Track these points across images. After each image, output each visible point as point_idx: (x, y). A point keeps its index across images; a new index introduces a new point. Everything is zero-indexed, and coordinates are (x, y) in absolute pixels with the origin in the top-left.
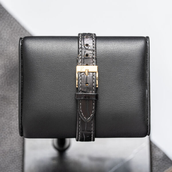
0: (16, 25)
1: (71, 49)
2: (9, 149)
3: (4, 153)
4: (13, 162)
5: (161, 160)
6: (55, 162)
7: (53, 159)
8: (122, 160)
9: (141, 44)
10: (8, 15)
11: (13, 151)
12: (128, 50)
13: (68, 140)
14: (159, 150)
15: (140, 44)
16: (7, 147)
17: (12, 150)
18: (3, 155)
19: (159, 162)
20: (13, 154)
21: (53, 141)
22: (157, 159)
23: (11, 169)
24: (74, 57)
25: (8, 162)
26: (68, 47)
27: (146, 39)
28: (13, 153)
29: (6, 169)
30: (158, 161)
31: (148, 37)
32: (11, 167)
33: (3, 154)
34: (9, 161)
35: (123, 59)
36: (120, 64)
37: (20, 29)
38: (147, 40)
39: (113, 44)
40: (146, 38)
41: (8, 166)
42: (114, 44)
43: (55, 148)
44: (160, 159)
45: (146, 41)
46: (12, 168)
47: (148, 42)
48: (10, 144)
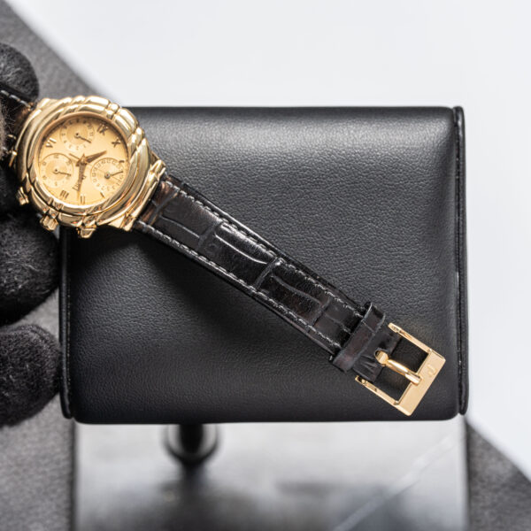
0: (56, 68)
1: (222, 147)
2: (33, 453)
3: (19, 465)
4: (46, 493)
5: (507, 489)
6: (171, 498)
7: (167, 488)
8: (379, 491)
9: (438, 130)
10: (31, 38)
11: (47, 461)
12: (399, 148)
13: (211, 429)
14: (500, 457)
15: (435, 131)
16: (29, 446)
17: (44, 457)
18: (16, 473)
19: (500, 494)
20: (47, 470)
21: (166, 432)
22: (494, 487)
23: (40, 517)
24: (230, 173)
25: (30, 492)
26: (212, 140)
27: (454, 116)
28: (46, 465)
29: (24, 515)
30: (496, 491)
31: (459, 110)
32: (40, 510)
33: (15, 469)
34: (34, 492)
35: (384, 177)
36: (373, 193)
37: (70, 81)
38: (457, 119)
39: (352, 132)
40: (454, 111)
41: (31, 508)
42: (355, 131)
43: (173, 453)
44: (504, 485)
45: (453, 122)
46: (44, 512)
47: (460, 123)
48: (36, 439)
